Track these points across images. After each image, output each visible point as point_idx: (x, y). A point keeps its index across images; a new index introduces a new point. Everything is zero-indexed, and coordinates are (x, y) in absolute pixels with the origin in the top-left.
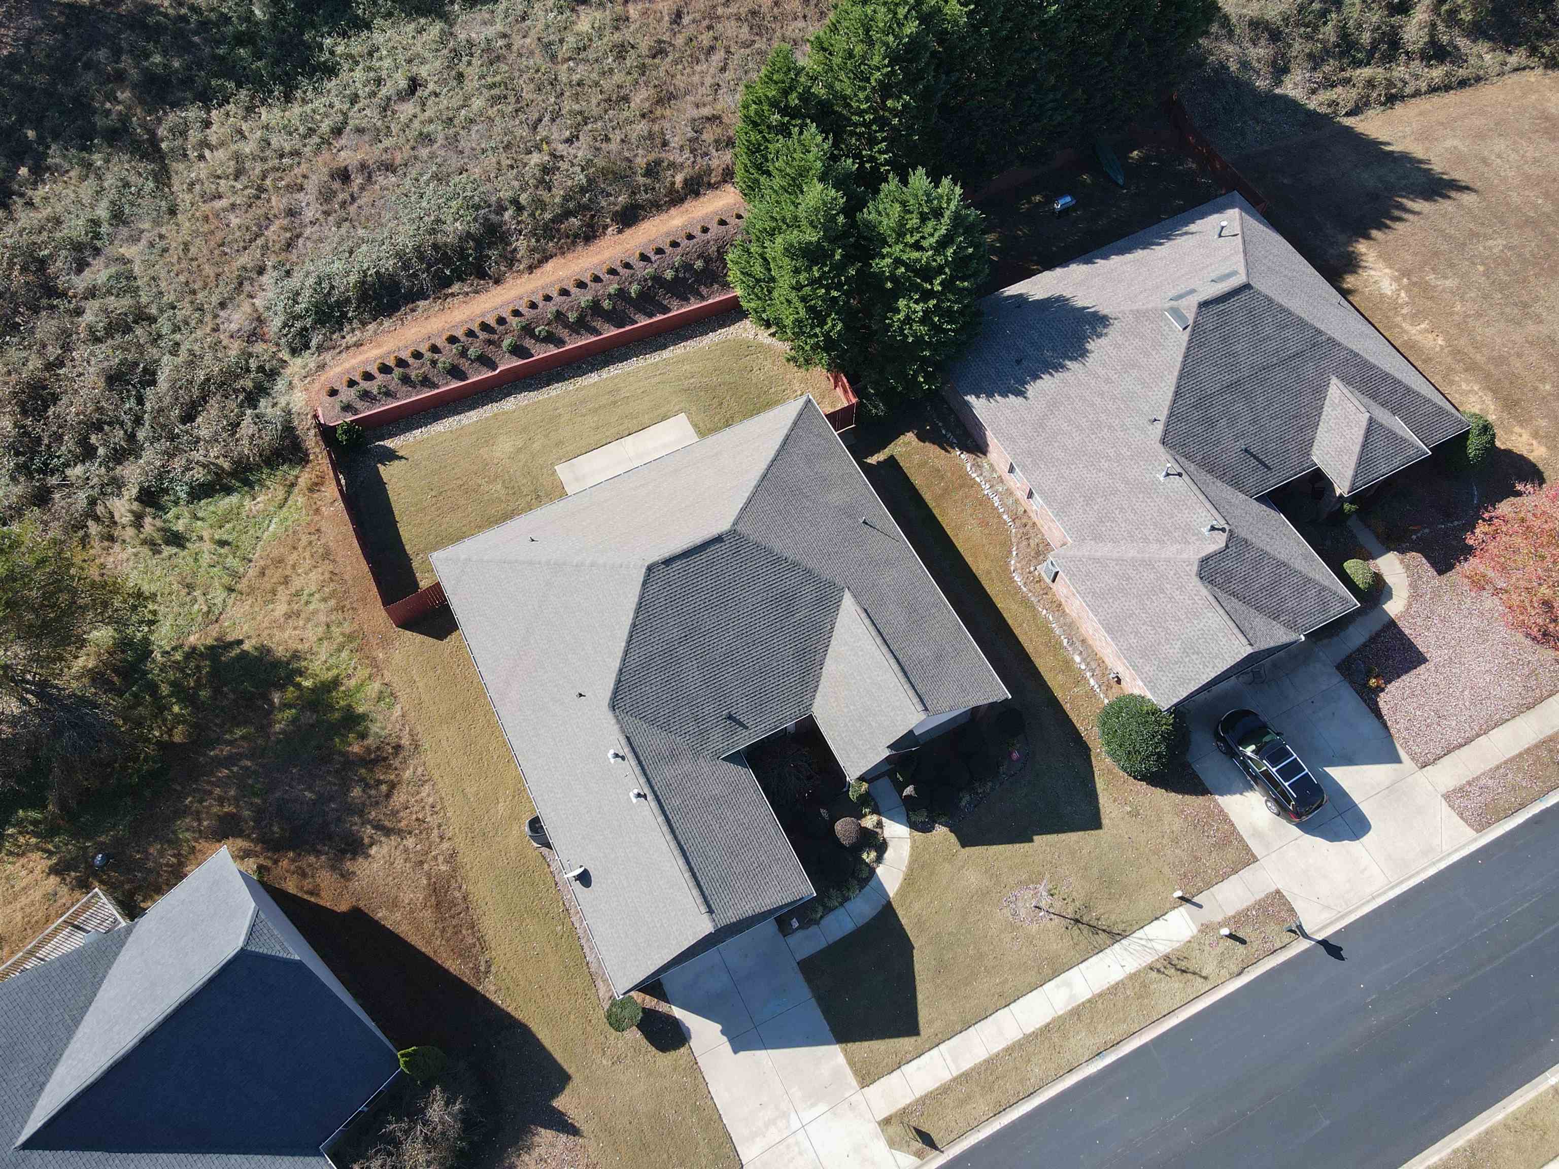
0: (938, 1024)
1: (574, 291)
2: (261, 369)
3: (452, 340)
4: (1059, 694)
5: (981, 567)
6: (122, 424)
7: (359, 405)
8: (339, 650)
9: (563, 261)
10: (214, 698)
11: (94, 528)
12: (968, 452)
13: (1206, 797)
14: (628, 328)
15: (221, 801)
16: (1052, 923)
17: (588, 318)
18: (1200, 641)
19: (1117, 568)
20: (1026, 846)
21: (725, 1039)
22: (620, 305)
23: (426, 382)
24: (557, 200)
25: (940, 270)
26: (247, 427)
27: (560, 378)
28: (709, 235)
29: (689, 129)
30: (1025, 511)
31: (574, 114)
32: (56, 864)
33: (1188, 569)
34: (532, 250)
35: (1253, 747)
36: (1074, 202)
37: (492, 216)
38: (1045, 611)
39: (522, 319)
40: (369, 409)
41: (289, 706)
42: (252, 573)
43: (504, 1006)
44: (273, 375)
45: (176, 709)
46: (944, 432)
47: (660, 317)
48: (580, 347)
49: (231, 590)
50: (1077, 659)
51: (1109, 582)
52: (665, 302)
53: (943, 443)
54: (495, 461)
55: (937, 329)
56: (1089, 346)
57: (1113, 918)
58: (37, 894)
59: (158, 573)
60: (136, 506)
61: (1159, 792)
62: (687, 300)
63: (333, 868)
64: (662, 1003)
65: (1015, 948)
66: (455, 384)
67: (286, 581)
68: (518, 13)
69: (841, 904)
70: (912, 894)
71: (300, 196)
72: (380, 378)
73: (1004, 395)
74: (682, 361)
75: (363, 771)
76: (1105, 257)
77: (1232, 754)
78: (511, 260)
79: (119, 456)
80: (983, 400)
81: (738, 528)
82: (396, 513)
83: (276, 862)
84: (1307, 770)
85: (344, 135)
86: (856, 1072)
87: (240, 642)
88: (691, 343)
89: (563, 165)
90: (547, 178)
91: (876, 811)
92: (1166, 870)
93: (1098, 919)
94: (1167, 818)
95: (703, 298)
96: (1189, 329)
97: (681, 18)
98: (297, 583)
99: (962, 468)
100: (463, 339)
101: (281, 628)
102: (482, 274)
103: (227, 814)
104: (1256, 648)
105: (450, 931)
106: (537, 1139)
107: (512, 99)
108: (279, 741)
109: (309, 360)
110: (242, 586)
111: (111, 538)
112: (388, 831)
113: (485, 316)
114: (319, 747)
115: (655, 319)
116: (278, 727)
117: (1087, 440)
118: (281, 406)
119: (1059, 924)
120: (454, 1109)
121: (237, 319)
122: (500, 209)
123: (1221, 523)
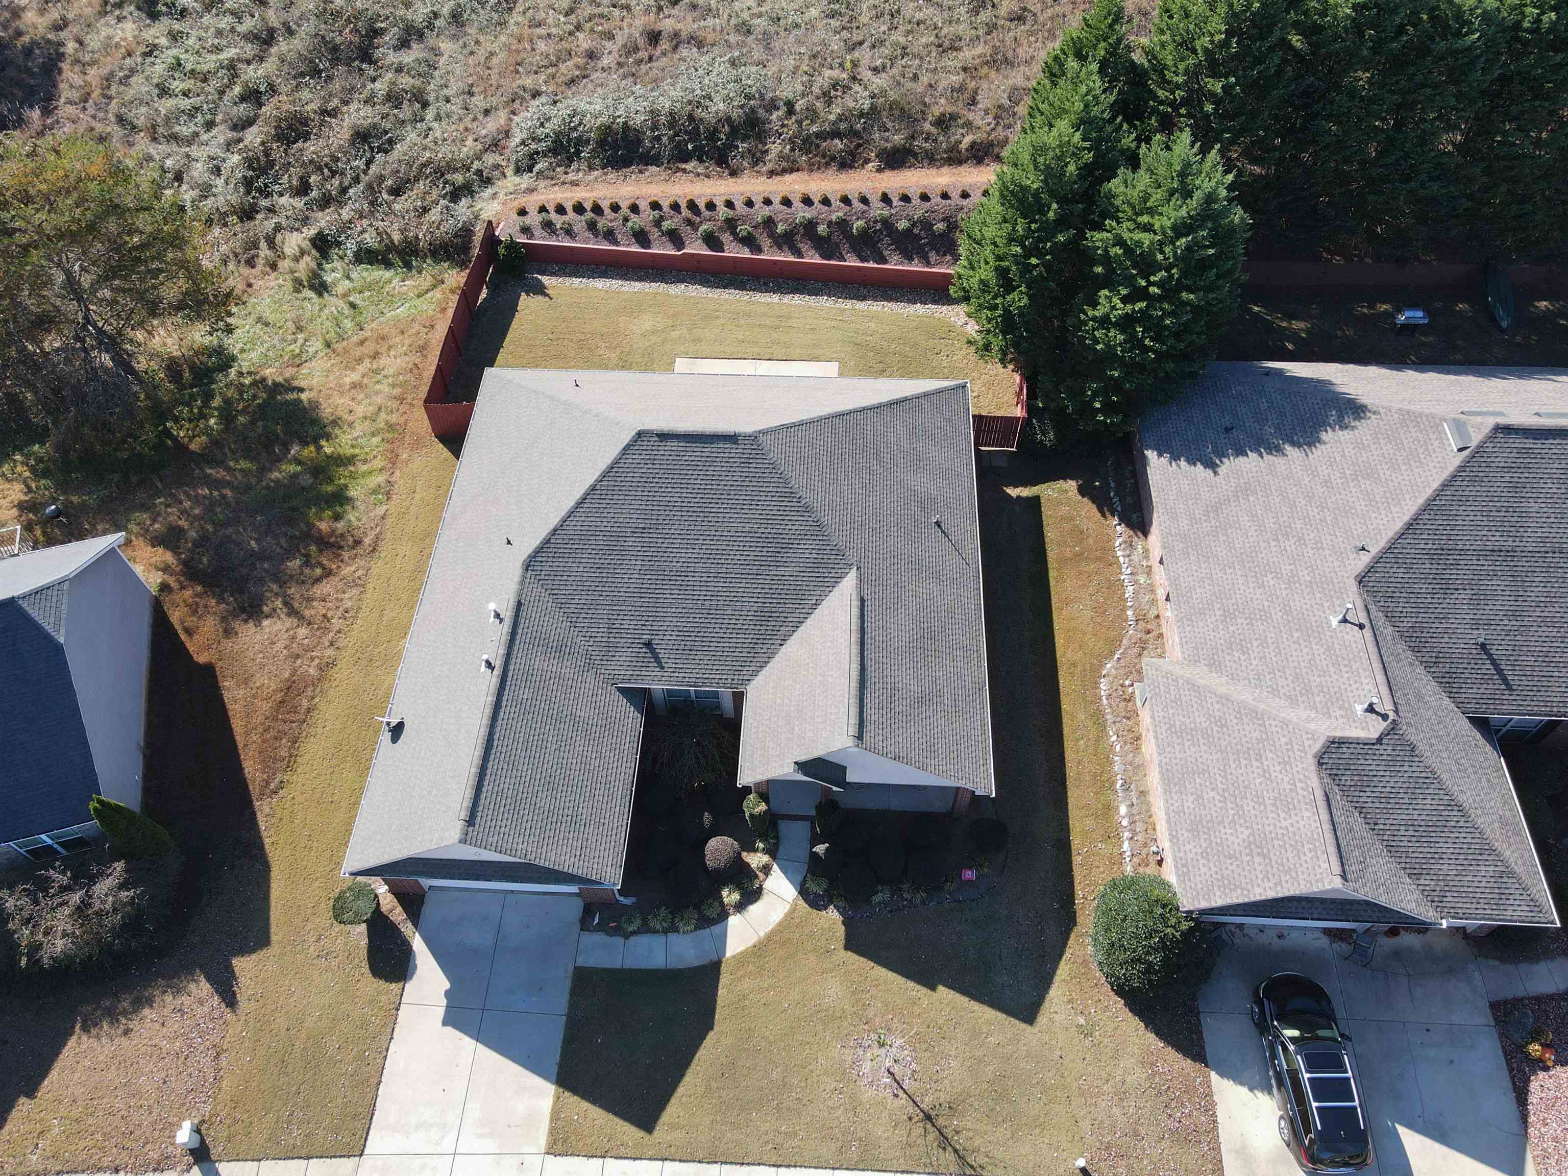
0: (679, 1136)
1: (797, 204)
2: (479, 172)
3: (655, 206)
4: (1076, 840)
5: (1069, 655)
6: (343, 174)
8: (373, 434)
9: (807, 177)
10: (245, 426)
11: (264, 251)
12: (1127, 525)
13: (1197, 1066)
14: (832, 262)
15: (183, 512)
16: (896, 1101)
17: (798, 237)
18: (1276, 843)
19: (1217, 706)
20: (922, 991)
21: (444, 1002)
22: (837, 236)
23: (610, 235)
24: (832, 117)
26: (434, 215)
27: (741, 286)
28: (965, 202)
29: (1006, 96)
30: (1158, 617)
31: (897, 44)
32: (26, 501)
33: (1307, 743)
34: (781, 156)
35: (1295, 1033)
36: (1426, 320)
37: (761, 111)
38: (1115, 738)
39: (731, 212)
40: (544, 238)
41: (299, 462)
42: (355, 339)
43: (264, 834)
44: (487, 182)
45: (212, 421)
46: (1112, 494)
47: (872, 265)
48: (775, 262)
49: (328, 345)
50: (1123, 810)
51: (1198, 720)
52: (886, 253)
53: (1103, 504)
54: (627, 333)
55: (1134, 342)
56: (1324, 436)
57: (977, 1142)
59: (285, 308)
60: (306, 245)
61: (1135, 1023)
62: (911, 259)
63: (224, 619)
64: (409, 924)
65: (830, 1103)
66: (635, 249)
67: (375, 356)
69: (665, 932)
70: (751, 967)
71: (608, 45)
72: (571, 215)
73: (1192, 462)
74: (871, 317)
75: (313, 548)
76: (1421, 371)
77: (1262, 1027)
78: (757, 159)
79: (325, 202)
80: (1164, 460)
81: (761, 438)
82: (508, 339)
83: (183, 588)
84: (1357, 1103)
86: (553, 1132)
87: (301, 390)
88: (893, 305)
89: (856, 87)
90: (833, 93)
91: (772, 852)
92: (1085, 1125)
93: (957, 1132)
94: (1127, 1062)
95: (928, 264)
96: (1466, 453)
98: (383, 361)
99: (1111, 540)
100: (666, 209)
101: (342, 394)
102: (722, 162)
103: (179, 526)
104: (1352, 891)
105: (273, 733)
106: (192, 986)
107: (847, 19)
108: (267, 488)
109: (525, 180)
110: (338, 347)
111: (274, 266)
112: (293, 612)
113: (700, 197)
114: (293, 509)
115: (866, 265)
116: (275, 475)
117: (1263, 545)
118: (475, 209)
119: (903, 1107)
120: (124, 895)
121: (490, 126)
122: (772, 106)
123: (1387, 707)
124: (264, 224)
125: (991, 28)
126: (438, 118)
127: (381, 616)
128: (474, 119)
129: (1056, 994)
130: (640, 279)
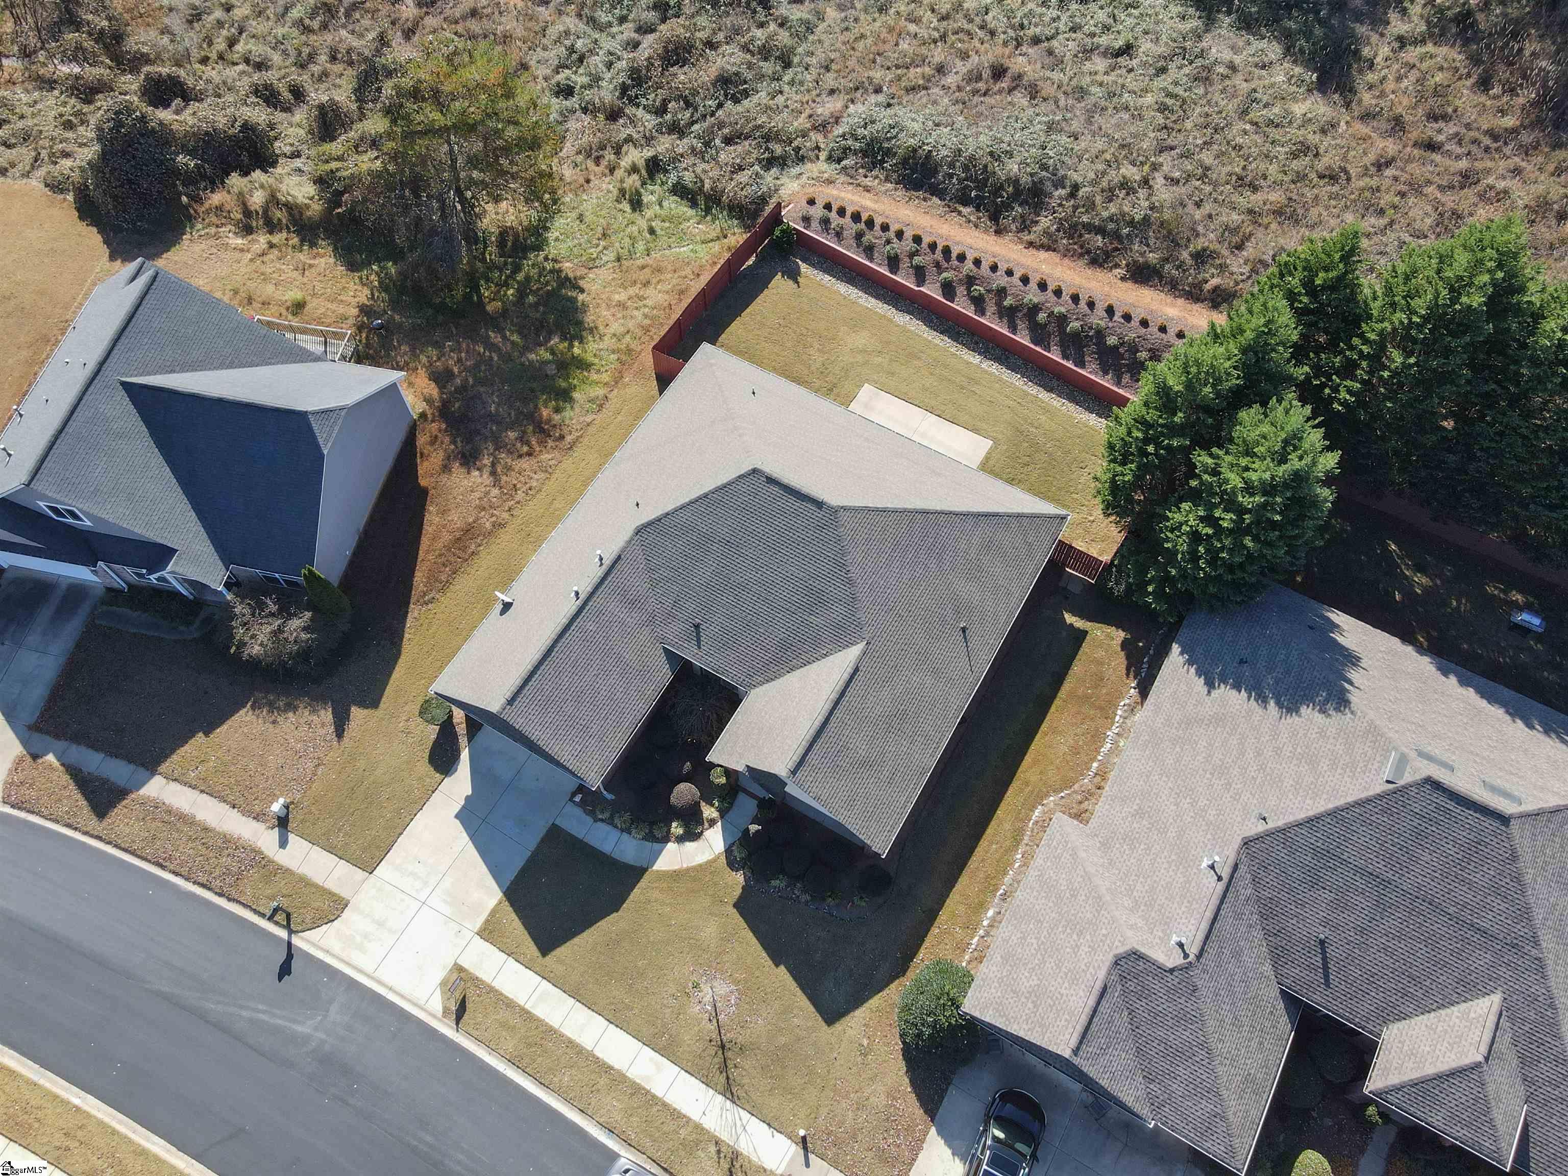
0: (560, 969)
1: (1033, 285)
2: (798, 149)
3: (917, 239)
4: (943, 915)
5: (1027, 775)
6: (696, 109)
7: (815, 224)
8: (613, 352)
9: (1058, 260)
10: (530, 305)
11: (610, 155)
12: (1139, 692)
13: (926, 1117)
14: (1038, 349)
16: (709, 1025)
17: (1020, 315)
18: (1049, 1001)
19: (1080, 879)
20: (767, 962)
21: (463, 803)
22: (1052, 328)
23: (869, 250)
24: (1105, 214)
25: (1241, 511)
26: (743, 177)
27: (955, 337)
28: (1177, 342)
29: (1271, 253)
31: (1201, 165)
32: (367, 306)
33: (1116, 943)
34: (1046, 232)
35: (1001, 1135)
36: (1540, 630)
37: (1048, 183)
38: (1019, 856)
39: (975, 270)
40: (817, 233)
41: (553, 353)
42: (640, 262)
43: (407, 630)
44: (801, 159)
45: (510, 292)
46: (1145, 660)
47: (1070, 365)
48: (991, 329)
49: (619, 259)
50: (990, 913)
51: (1061, 881)
52: (1087, 358)
53: (1133, 664)
54: (841, 343)
55: (1194, 557)
56: (1304, 710)
57: (746, 1081)
58: (341, 310)
59: (603, 213)
60: (641, 163)
61: (902, 1065)
62: (1106, 373)
63: (448, 458)
64: (466, 739)
65: (665, 1002)
66: (884, 271)
67: (646, 284)
68: (1266, 59)
69: (622, 831)
70: (665, 885)
71: (959, 63)
72: (847, 220)
73: (1199, 673)
74: (1046, 410)
75: (531, 428)
76: (1464, 682)
77: (983, 1118)
78: (1025, 226)
79: (672, 128)
80: (1181, 660)
81: (840, 512)
82: (748, 310)
83: (434, 421)
85: (1036, 48)
86: (487, 921)
87: (582, 291)
88: (1071, 407)
89: (1142, 193)
90: (1117, 191)
91: (723, 813)
92: (824, 1112)
93: (736, 1067)
94: (878, 1087)
95: (1118, 383)
96: (1391, 786)
97: (1387, 167)
98: (650, 291)
99: (1121, 696)
100: (924, 245)
101: (608, 307)
102: (995, 218)
103: (452, 371)
104: (1076, 1061)
105: (443, 559)
106: (322, 712)
108: (523, 365)
109: (830, 170)
110: (625, 264)
111: (612, 170)
112: (493, 473)
113: (958, 243)
114: (532, 390)
115: (1064, 362)
116: (532, 356)
117: (1201, 771)
118: (778, 182)
119: (710, 1031)
120: (304, 636)
121: (828, 107)
122: (1060, 183)
123: (1193, 951)
124: (621, 129)
125: (1300, 177)
126: (792, 83)
127: (551, 503)
128: (818, 95)
129: (860, 1015)
130: (877, 297)
